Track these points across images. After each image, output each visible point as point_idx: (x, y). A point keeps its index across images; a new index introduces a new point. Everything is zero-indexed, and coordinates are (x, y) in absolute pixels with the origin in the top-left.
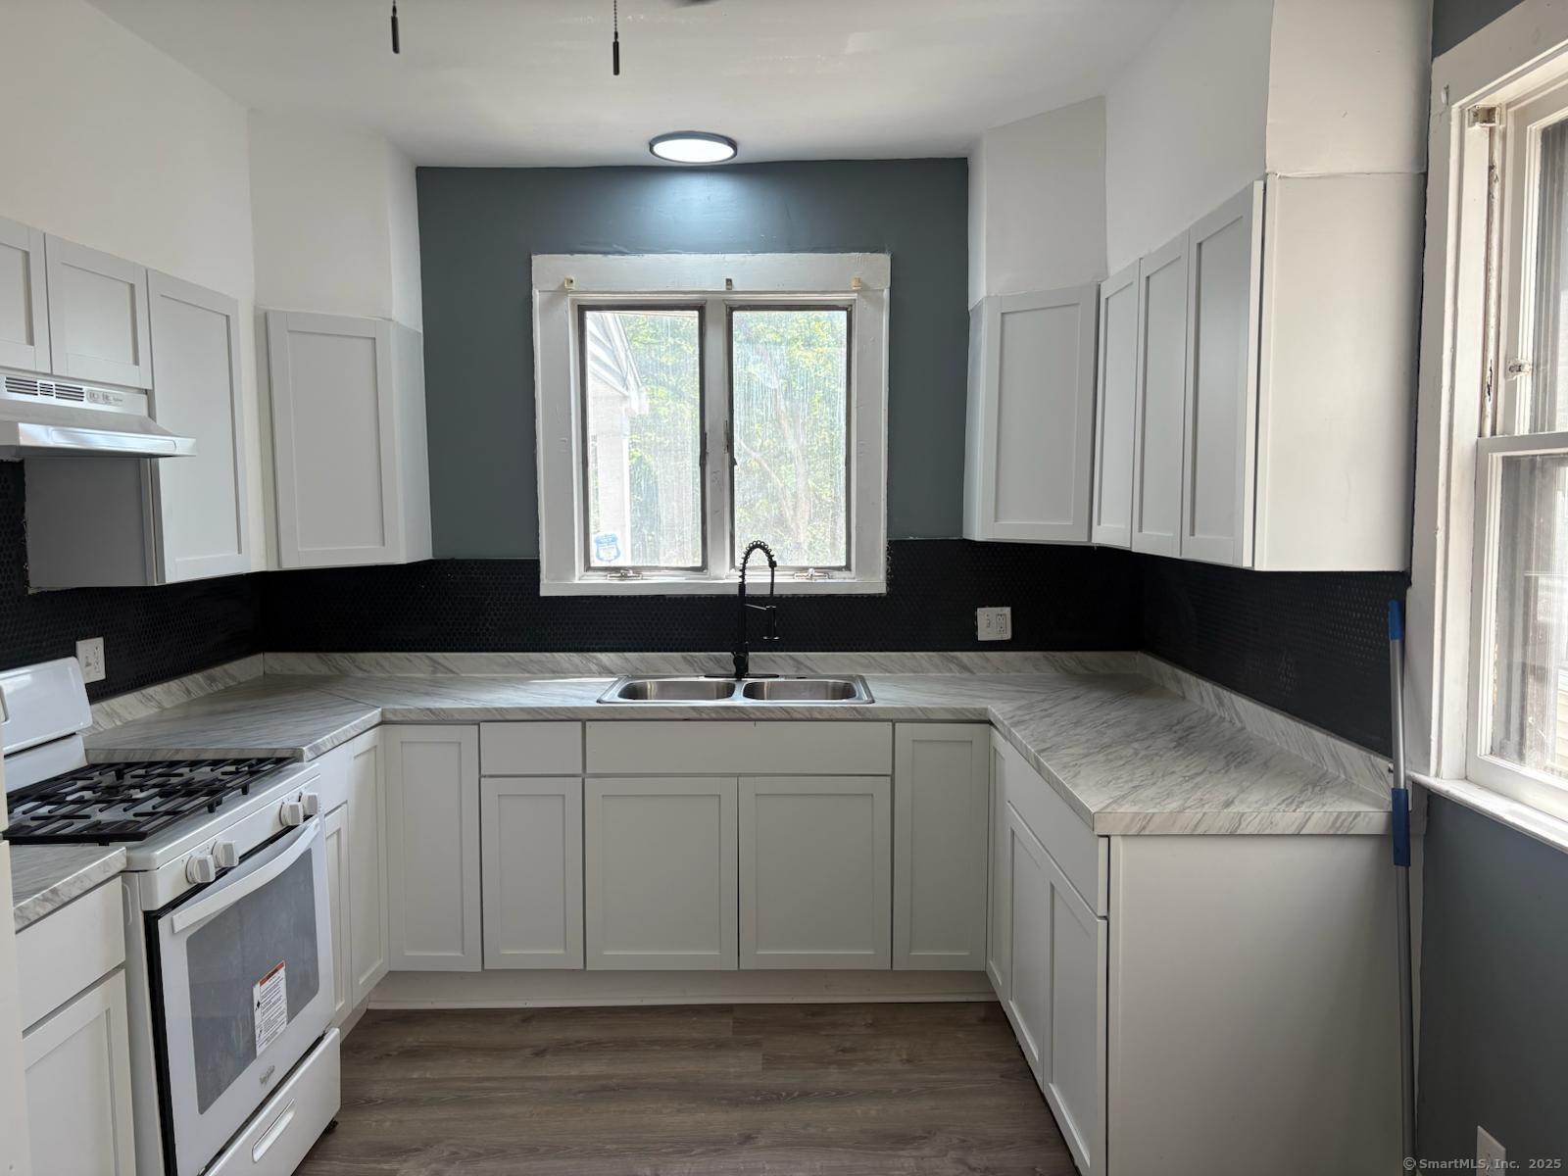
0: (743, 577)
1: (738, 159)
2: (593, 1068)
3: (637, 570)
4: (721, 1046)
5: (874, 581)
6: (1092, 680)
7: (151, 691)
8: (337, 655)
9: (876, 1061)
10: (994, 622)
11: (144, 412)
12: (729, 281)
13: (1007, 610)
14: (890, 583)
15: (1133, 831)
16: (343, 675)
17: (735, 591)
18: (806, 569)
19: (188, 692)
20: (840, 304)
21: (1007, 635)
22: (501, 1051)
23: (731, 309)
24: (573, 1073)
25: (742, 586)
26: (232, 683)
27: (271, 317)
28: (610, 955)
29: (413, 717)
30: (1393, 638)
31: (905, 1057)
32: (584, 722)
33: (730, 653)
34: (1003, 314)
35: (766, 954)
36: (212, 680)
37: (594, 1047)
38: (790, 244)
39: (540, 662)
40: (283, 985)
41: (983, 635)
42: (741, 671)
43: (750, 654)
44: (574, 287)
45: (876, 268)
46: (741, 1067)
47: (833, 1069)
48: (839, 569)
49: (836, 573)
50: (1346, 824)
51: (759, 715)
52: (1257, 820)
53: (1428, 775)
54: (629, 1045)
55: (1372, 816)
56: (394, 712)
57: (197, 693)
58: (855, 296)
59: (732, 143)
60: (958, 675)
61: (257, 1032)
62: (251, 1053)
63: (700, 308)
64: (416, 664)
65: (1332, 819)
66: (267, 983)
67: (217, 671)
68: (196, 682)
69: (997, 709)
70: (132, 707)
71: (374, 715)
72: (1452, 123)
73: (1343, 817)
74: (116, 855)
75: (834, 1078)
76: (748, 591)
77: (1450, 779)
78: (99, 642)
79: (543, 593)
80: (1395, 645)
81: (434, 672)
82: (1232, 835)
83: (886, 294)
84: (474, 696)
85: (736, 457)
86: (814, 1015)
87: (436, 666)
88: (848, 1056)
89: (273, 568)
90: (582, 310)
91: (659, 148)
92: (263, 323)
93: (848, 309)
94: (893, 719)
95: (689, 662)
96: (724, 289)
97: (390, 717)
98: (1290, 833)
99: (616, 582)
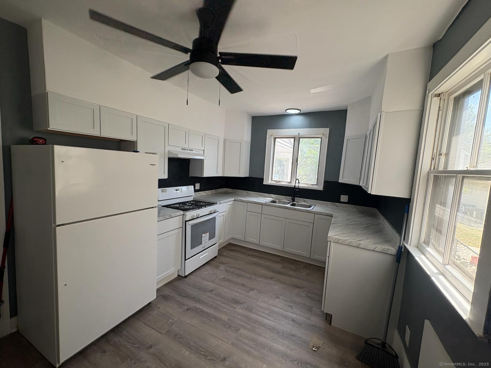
0: (295, 184)
1: (301, 112)
2: (255, 260)
3: (279, 181)
4: (276, 262)
5: (321, 188)
6: (362, 212)
7: (206, 191)
8: (235, 190)
9: (301, 272)
10: (344, 198)
11: (203, 153)
12: (299, 133)
13: (347, 196)
14: (324, 188)
15: (336, 241)
16: (235, 193)
17: (294, 187)
18: (308, 184)
19: (212, 192)
20: (320, 137)
21: (347, 201)
22: (243, 253)
23: (300, 138)
24: (252, 260)
25: (295, 186)
26: (219, 192)
27: (226, 140)
28: (263, 243)
29: (239, 200)
30: (406, 213)
31: (307, 273)
32: (262, 205)
33: (291, 197)
34: (348, 140)
35: (288, 249)
36: (216, 191)
37: (257, 257)
38: (311, 127)
39: (262, 194)
40: (208, 235)
41: (341, 200)
42: (293, 200)
43: (295, 198)
44: (273, 135)
45: (326, 131)
46: (278, 267)
47: (293, 271)
48: (315, 185)
49: (314, 185)
50: (386, 251)
51: (290, 209)
52: (363, 245)
53: (408, 244)
54: (262, 258)
55: (393, 250)
56: (236, 199)
57: (213, 193)
58: (322, 136)
59: (300, 110)
60: (335, 207)
61: (203, 241)
62: (201, 243)
63: (294, 138)
64: (245, 192)
65: (382, 249)
66: (205, 234)
67: (217, 190)
68: (213, 191)
69: (335, 214)
70: (203, 193)
71: (233, 199)
72: (429, 98)
73: (385, 249)
74: (182, 212)
75: (292, 273)
76: (296, 187)
77: (414, 247)
78: (199, 184)
79: (264, 184)
80: (406, 215)
81: (247, 194)
82: (358, 247)
83: (328, 136)
84: (248, 198)
85: (298, 163)
86: (295, 261)
87: (248, 193)
88: (296, 270)
89: (223, 176)
90: (275, 138)
91: (287, 111)
92: (225, 140)
93: (321, 138)
94: (315, 213)
95: (286, 198)
96: (298, 135)
97: (235, 200)
98: (371, 249)
99: (276, 183)
